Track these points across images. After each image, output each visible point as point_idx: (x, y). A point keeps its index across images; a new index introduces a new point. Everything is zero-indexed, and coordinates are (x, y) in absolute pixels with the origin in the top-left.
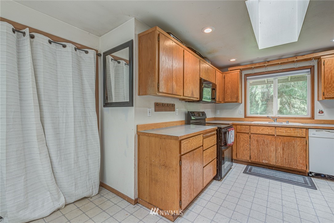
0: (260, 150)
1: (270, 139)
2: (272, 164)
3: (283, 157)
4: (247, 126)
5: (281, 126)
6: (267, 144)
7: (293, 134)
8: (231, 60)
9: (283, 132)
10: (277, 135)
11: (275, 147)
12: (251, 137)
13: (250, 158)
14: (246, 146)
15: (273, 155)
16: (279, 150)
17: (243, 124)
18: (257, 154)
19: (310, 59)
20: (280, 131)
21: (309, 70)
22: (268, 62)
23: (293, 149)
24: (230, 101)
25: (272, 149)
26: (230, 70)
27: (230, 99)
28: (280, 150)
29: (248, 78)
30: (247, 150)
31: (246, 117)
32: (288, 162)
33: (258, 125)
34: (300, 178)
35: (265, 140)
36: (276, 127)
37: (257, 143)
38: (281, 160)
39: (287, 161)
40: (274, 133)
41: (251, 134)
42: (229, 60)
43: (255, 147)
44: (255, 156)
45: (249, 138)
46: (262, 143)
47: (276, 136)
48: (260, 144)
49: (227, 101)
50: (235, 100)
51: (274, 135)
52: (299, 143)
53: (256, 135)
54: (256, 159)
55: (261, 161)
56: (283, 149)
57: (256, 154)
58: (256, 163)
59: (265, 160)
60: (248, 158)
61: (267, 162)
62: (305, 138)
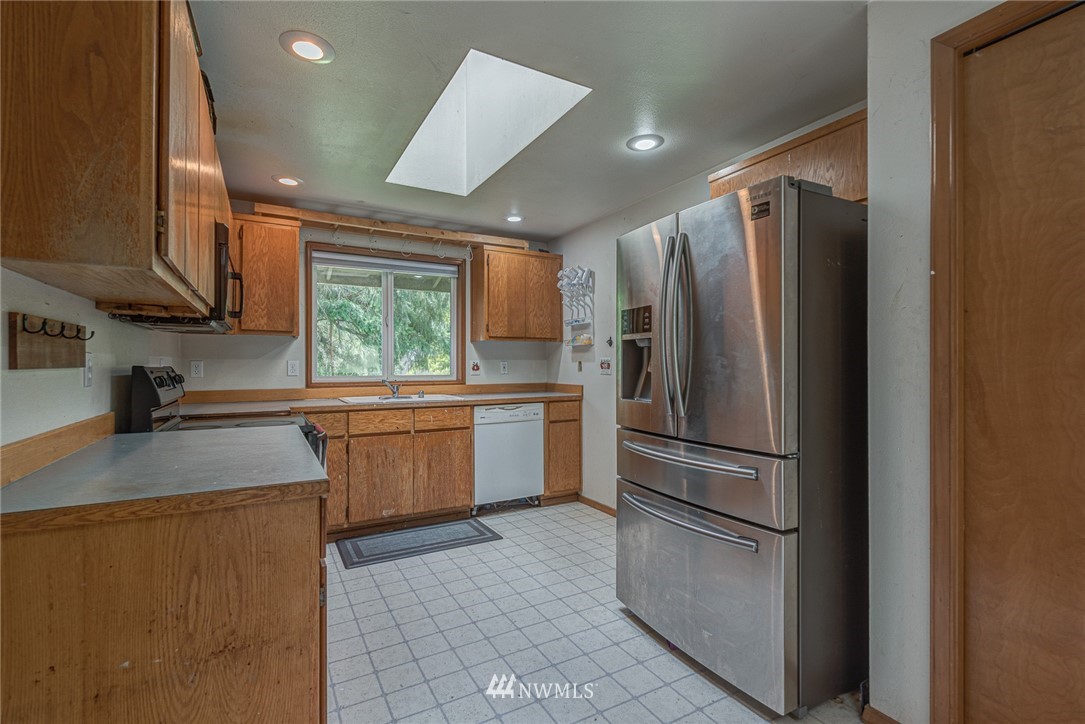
0: (374, 484)
1: (400, 444)
2: (404, 513)
3: (429, 487)
4: (337, 415)
5: (424, 405)
6: (393, 461)
7: (448, 424)
8: (280, 181)
9: (429, 420)
10: (416, 432)
11: (411, 466)
12: (351, 447)
13: (347, 516)
14: (335, 481)
15: (407, 487)
16: (421, 469)
17: (326, 409)
18: (369, 495)
19: (460, 244)
20: (422, 418)
21: (454, 269)
22: (382, 222)
23: (448, 461)
24: (265, 328)
25: (405, 471)
26: (264, 215)
27: (263, 321)
28: (422, 471)
29: (315, 254)
30: (339, 493)
31: (309, 384)
32: (439, 495)
33: (371, 407)
34: (461, 528)
35: (389, 451)
36: (413, 409)
37: (368, 463)
38: (424, 495)
39: (436, 494)
40: (409, 427)
41: (350, 437)
42: (274, 179)
43: (361, 476)
44: (362, 504)
45: (345, 451)
46: (380, 461)
47: (412, 432)
48: (375, 466)
49: (252, 326)
50: (282, 325)
51: (409, 432)
52: (458, 443)
53: (365, 438)
54: (363, 514)
55: (378, 515)
56: (429, 466)
57: (365, 497)
58: (364, 524)
59: (389, 507)
60: (342, 519)
61: (392, 512)
62: (468, 429)
